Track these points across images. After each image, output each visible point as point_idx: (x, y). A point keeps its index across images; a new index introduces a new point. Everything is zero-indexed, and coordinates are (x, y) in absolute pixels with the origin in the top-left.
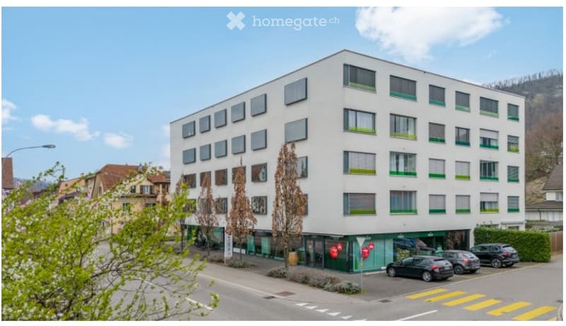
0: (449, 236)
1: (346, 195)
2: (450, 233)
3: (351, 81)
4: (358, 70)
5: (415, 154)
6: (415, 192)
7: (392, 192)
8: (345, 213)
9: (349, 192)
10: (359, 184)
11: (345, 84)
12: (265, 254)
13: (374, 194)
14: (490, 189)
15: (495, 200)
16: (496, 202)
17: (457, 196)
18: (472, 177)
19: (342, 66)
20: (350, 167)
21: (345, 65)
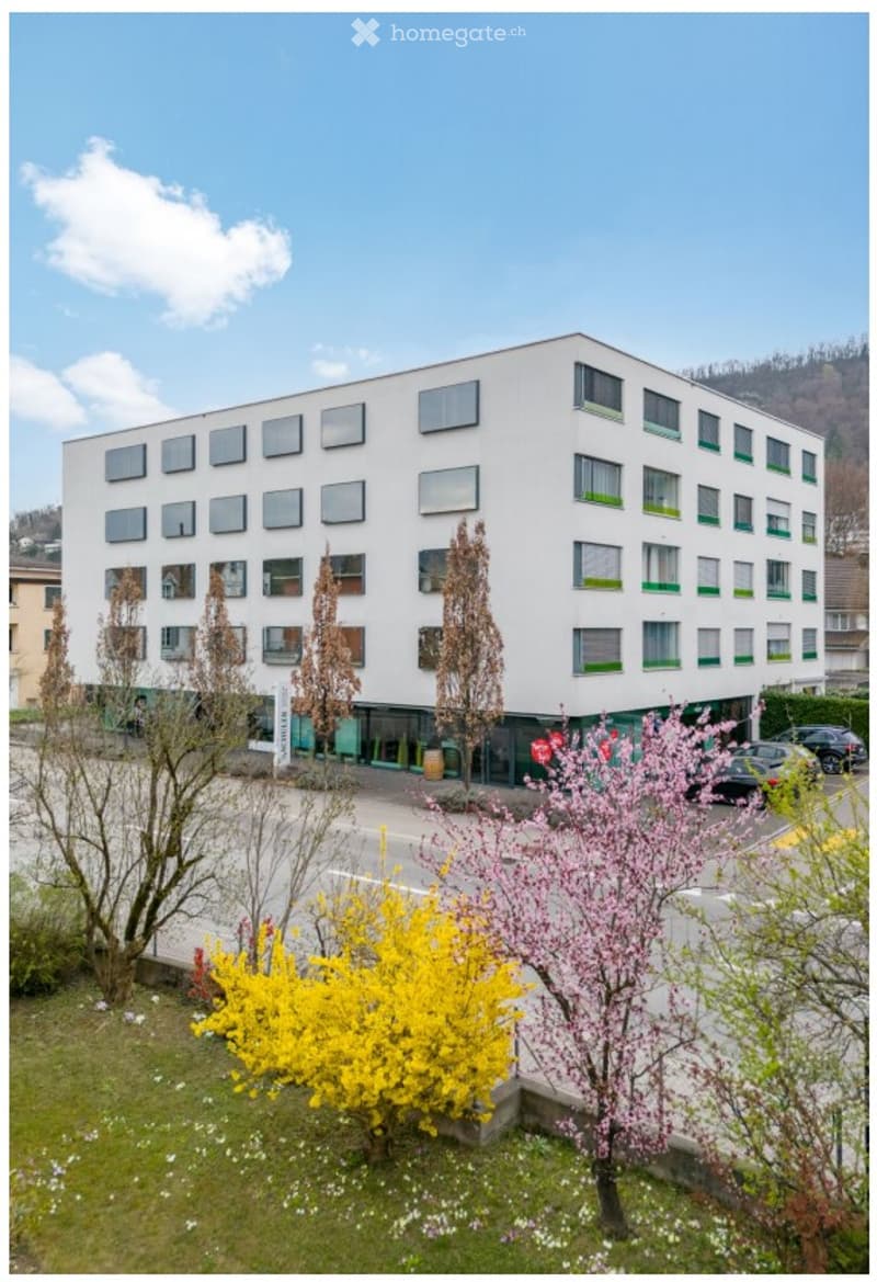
0: (724, 711)
1: (577, 631)
2: (724, 705)
3: (586, 398)
4: (596, 374)
5: (677, 548)
6: (677, 623)
7: (646, 624)
8: (577, 671)
9: (581, 627)
10: (598, 610)
11: (578, 404)
12: (344, 755)
13: (618, 630)
14: (780, 617)
15: (786, 637)
16: (787, 641)
17: (737, 630)
18: (756, 594)
19: (572, 367)
20: (584, 576)
21: (578, 365)
